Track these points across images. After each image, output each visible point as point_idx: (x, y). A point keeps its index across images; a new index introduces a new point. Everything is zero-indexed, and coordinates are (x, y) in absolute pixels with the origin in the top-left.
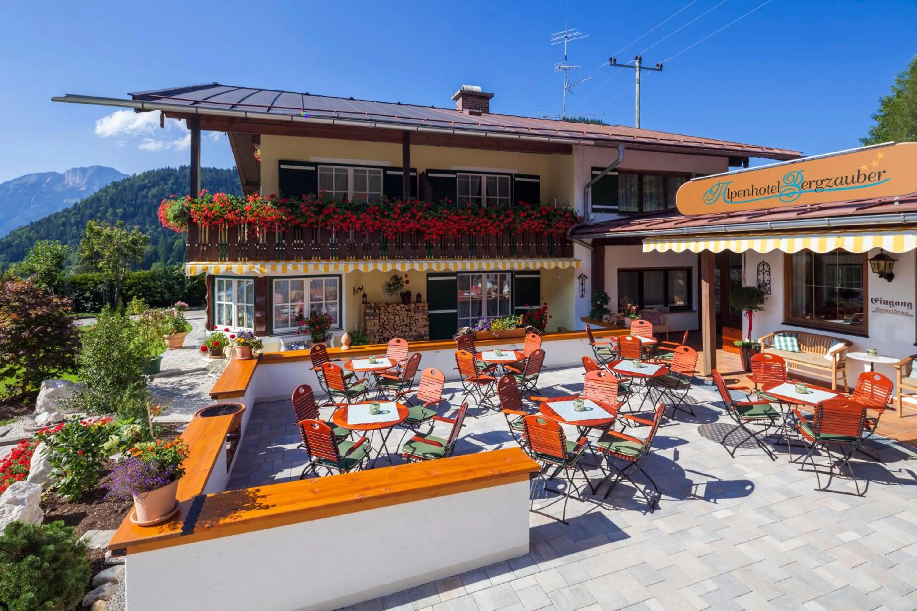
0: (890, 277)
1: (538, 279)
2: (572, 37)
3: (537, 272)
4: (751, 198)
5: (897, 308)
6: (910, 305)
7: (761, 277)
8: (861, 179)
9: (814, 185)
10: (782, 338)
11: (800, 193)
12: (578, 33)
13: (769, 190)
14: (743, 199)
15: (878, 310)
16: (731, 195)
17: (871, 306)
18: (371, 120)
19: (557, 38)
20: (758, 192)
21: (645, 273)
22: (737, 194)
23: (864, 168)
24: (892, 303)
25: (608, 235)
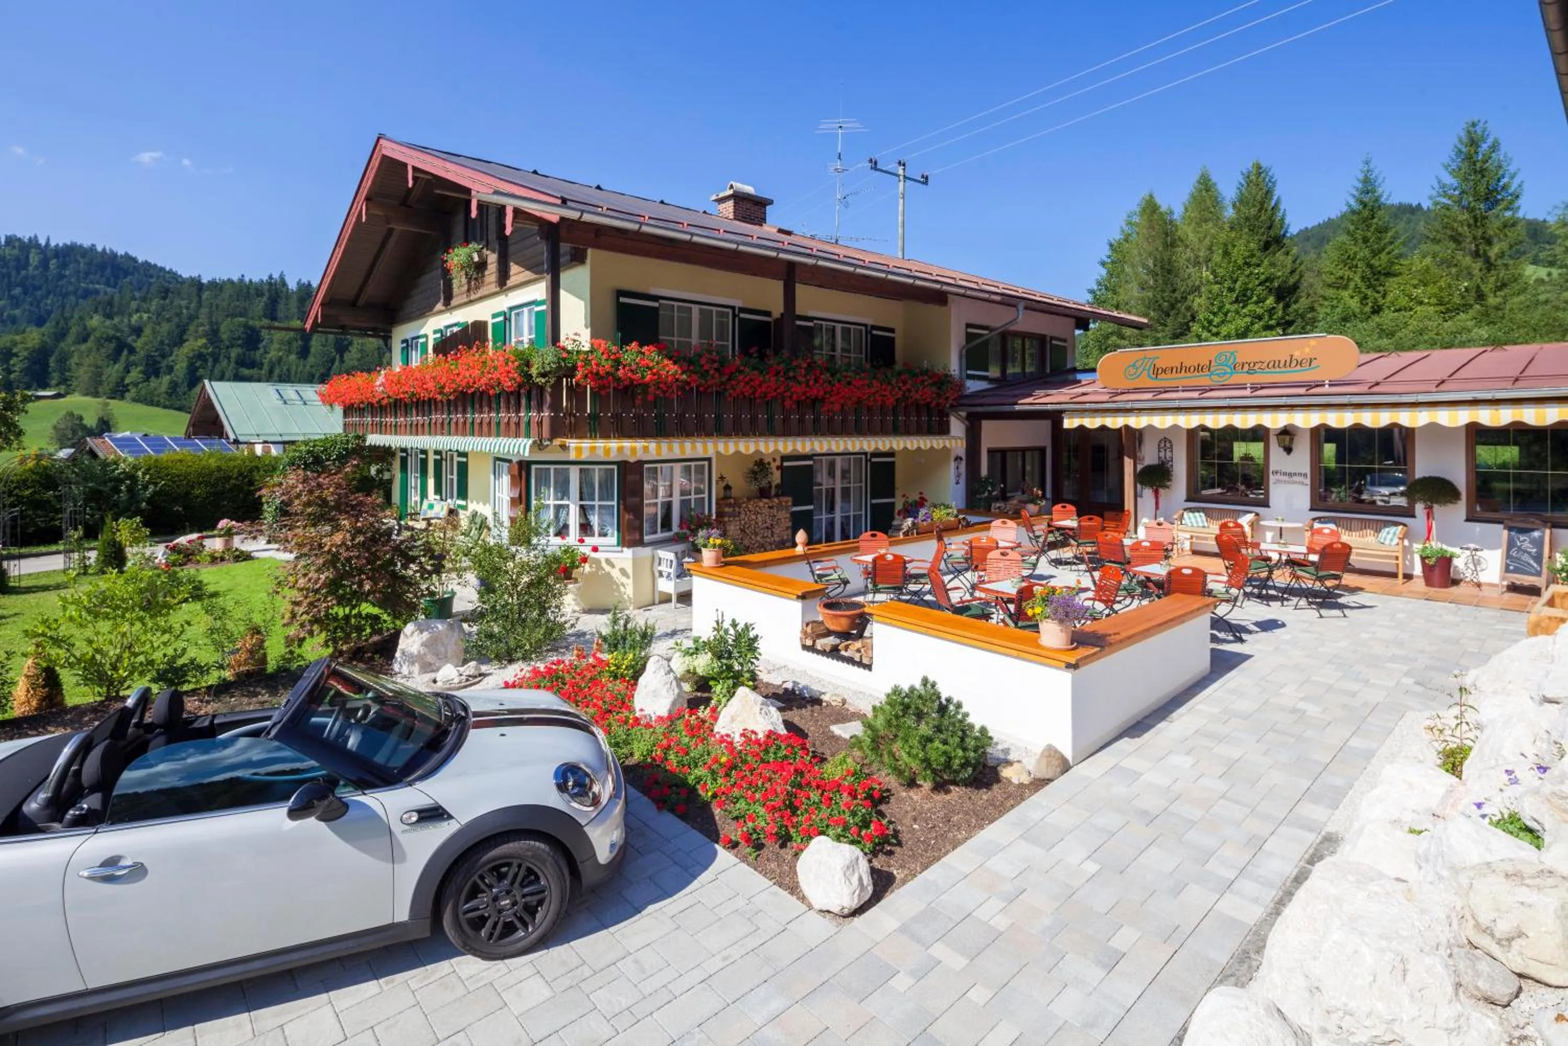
0: (1289, 450)
1: (893, 463)
2: (847, 128)
3: (891, 454)
4: (1179, 375)
5: (1295, 478)
6: (1305, 475)
7: (1162, 454)
8: (1294, 363)
9: (1246, 366)
10: (1191, 515)
11: (1231, 374)
12: (857, 125)
13: (1199, 368)
14: (1169, 376)
15: (1278, 481)
16: (1157, 371)
17: (1272, 478)
18: (773, 249)
19: (827, 125)
20: (1188, 370)
21: (1009, 455)
22: (1164, 371)
23: (1297, 354)
24: (1290, 475)
25: (1017, 408)
